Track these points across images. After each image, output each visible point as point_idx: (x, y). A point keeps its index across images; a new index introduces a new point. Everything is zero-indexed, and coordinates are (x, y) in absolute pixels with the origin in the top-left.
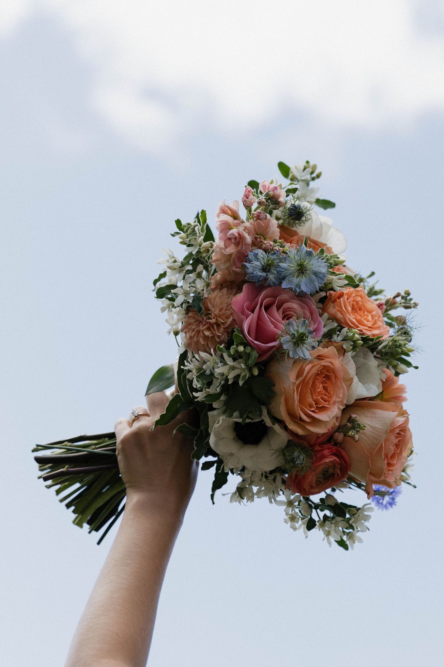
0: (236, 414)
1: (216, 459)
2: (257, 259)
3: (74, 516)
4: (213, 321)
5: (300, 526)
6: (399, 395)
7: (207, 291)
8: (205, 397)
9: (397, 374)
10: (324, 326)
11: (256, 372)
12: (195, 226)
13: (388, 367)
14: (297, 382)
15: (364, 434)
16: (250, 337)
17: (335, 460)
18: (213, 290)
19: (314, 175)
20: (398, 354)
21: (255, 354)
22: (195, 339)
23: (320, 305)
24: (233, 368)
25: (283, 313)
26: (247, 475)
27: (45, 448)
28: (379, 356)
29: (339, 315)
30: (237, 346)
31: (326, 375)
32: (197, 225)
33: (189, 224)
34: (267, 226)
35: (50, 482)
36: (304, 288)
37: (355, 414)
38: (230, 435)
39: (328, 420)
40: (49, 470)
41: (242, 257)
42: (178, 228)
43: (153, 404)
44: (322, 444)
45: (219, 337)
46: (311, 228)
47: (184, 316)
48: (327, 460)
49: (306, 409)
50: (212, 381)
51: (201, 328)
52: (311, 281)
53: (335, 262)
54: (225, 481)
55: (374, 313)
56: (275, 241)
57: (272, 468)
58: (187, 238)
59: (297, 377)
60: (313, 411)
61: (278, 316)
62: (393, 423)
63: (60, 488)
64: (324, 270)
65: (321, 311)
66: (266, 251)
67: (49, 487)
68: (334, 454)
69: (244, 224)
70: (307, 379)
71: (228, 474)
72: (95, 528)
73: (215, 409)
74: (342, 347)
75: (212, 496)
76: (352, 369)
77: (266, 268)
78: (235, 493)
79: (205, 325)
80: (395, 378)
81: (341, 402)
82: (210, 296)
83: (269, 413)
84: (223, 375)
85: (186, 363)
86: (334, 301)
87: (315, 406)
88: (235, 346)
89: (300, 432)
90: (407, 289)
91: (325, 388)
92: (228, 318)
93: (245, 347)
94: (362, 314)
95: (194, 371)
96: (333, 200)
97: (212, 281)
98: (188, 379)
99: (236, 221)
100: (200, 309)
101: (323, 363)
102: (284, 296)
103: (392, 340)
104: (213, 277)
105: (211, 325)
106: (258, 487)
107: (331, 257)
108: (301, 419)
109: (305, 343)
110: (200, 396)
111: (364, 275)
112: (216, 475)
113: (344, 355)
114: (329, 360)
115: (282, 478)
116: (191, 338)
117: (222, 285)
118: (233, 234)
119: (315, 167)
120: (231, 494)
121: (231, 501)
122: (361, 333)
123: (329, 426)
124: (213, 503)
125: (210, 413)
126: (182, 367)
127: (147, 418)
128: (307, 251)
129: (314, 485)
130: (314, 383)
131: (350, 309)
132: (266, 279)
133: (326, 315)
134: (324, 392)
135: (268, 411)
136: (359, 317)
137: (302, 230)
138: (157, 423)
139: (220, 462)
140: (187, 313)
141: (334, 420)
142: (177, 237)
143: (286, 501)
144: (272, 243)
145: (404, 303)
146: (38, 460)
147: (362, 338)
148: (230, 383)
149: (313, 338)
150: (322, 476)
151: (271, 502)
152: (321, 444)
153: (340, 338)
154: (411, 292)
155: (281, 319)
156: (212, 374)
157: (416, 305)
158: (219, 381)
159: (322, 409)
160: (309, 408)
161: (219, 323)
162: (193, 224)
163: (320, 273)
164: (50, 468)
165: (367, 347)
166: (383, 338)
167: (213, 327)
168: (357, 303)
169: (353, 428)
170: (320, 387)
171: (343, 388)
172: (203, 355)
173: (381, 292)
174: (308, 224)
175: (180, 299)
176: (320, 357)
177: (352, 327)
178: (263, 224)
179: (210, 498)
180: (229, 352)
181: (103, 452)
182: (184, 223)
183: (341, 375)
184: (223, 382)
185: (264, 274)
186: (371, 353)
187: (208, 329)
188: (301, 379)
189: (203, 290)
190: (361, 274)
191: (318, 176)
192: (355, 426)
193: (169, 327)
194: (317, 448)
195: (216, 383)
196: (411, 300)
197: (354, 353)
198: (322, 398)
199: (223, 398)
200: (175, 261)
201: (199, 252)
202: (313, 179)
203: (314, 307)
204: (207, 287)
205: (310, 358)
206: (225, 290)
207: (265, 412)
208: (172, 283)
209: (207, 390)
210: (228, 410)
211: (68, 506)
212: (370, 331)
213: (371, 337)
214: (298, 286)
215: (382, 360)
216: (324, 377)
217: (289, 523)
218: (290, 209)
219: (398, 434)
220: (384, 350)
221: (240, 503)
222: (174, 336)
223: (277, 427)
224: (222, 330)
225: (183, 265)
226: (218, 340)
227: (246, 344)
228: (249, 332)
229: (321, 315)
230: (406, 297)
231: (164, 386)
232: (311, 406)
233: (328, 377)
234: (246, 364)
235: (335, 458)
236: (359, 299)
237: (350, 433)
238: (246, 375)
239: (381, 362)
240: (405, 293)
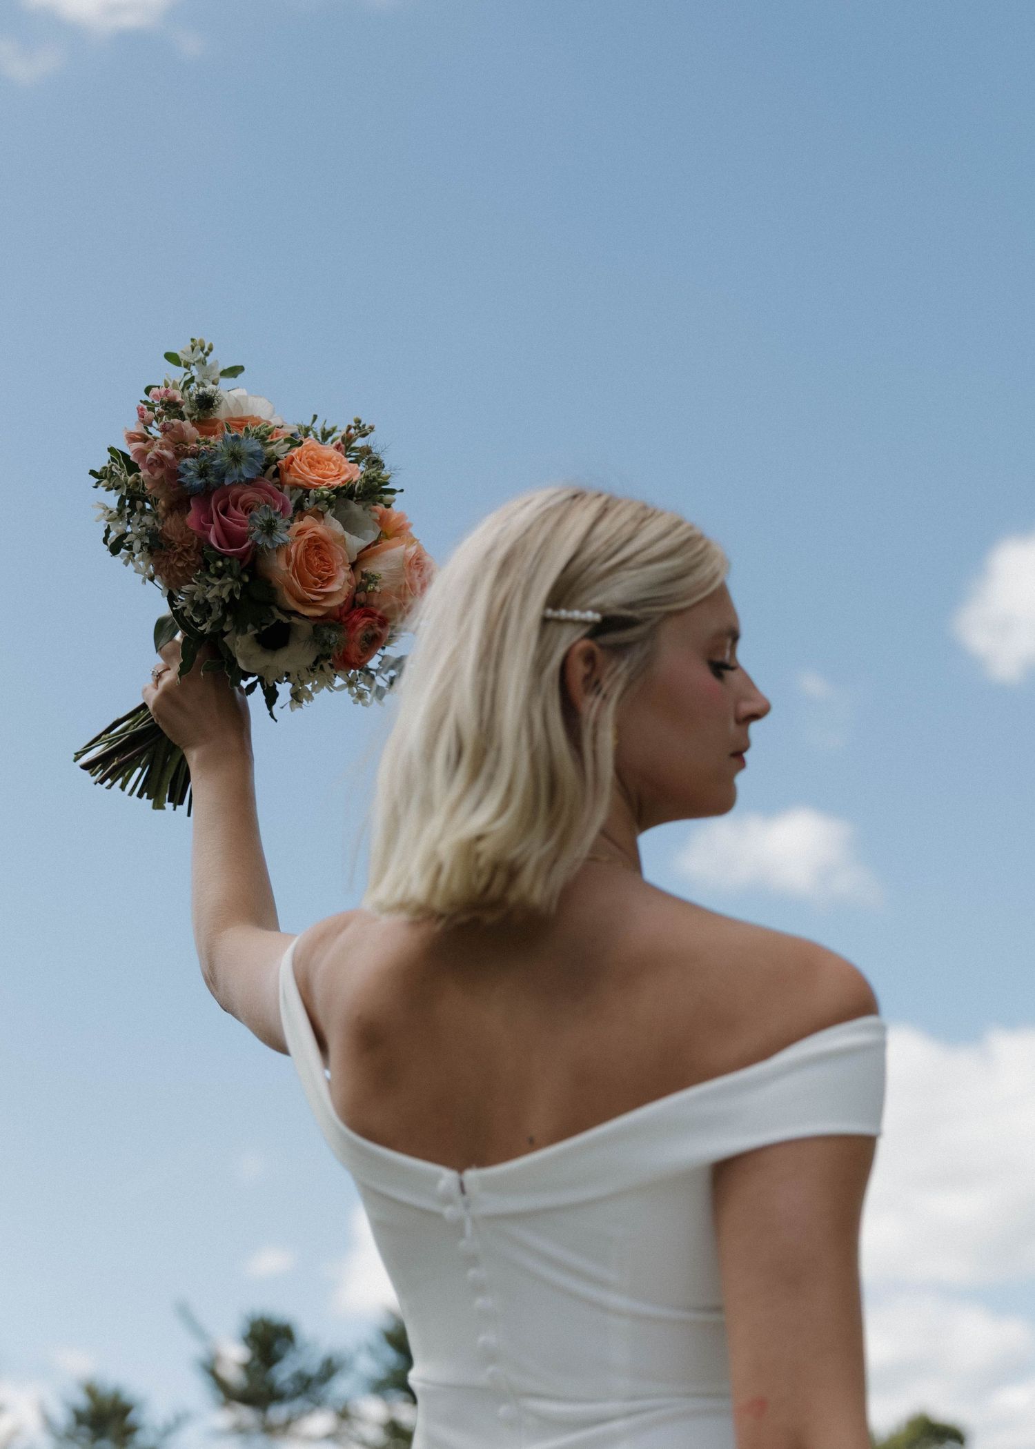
0: (250, 627)
1: (256, 678)
2: (190, 470)
3: (151, 802)
4: (179, 550)
5: (372, 700)
6: (401, 525)
7: (159, 523)
8: (211, 627)
9: (388, 506)
10: (291, 500)
11: (246, 579)
12: (111, 467)
13: (375, 505)
14: (290, 569)
15: (384, 581)
16: (222, 548)
17: (368, 621)
18: (165, 518)
19: (206, 350)
20: (376, 487)
21: (236, 563)
22: (172, 576)
23: (277, 480)
24: (222, 586)
25: (242, 508)
26: (294, 677)
27: (84, 752)
28: (360, 498)
29: (299, 481)
30: (215, 563)
31: (316, 546)
32: (113, 465)
33: (105, 468)
34: (182, 431)
35: (109, 782)
36: (247, 475)
37: (364, 567)
38: (255, 650)
39: (341, 587)
40: (102, 771)
41: (174, 474)
42: (96, 478)
43: (166, 657)
44: (348, 613)
45: (193, 562)
46: (228, 408)
47: (150, 558)
48: (360, 625)
49: (313, 589)
50: (210, 607)
51: (172, 562)
52: (251, 464)
53: (266, 432)
54: (276, 694)
55: (334, 459)
56: (198, 442)
57: (313, 660)
58: (110, 483)
59: (288, 564)
60: (321, 587)
61: (239, 513)
62: (405, 557)
63: (122, 783)
64: (258, 447)
65: (279, 486)
66: (193, 456)
67: (109, 787)
68: (365, 616)
69: (157, 440)
70: (298, 560)
71: (275, 686)
72: (177, 802)
73: (228, 633)
74: (318, 511)
75: (271, 715)
76: (337, 527)
77: (202, 473)
78: (292, 701)
79: (174, 558)
80: (389, 510)
81: (344, 564)
82: (165, 526)
83: (282, 610)
84: (216, 597)
85: (176, 603)
86: (288, 469)
87: (320, 581)
88: (212, 565)
89: (319, 613)
90: (355, 417)
91: (321, 559)
92: (192, 539)
93: (222, 561)
94: (324, 466)
95: (188, 607)
96: (239, 364)
97: (160, 511)
98: (187, 617)
99: (147, 444)
100: (161, 546)
101: (306, 536)
102: (236, 491)
103: (364, 477)
104: (158, 506)
105: (180, 554)
106: (311, 684)
107: (260, 429)
108: (314, 601)
109: (277, 528)
110: (206, 628)
111: (308, 424)
112: (265, 693)
113: (323, 517)
114: (311, 530)
115: (329, 664)
116: (167, 576)
117: (170, 509)
118: (151, 459)
119: (202, 342)
120: (289, 704)
121: (292, 711)
122: (330, 487)
123: (345, 593)
124: (276, 721)
125: (225, 639)
126: (174, 609)
127: (169, 671)
128: (232, 438)
129: (362, 655)
130: (307, 561)
131: (307, 469)
132: (207, 484)
133: (286, 487)
134: (322, 563)
135: (278, 609)
136: (321, 472)
137: (221, 414)
138: (180, 674)
139: (261, 679)
140: (152, 555)
141: (347, 584)
142: (100, 486)
143: (345, 683)
144: (195, 445)
145: (359, 432)
146: (85, 767)
147: (333, 491)
148: (227, 600)
149: (283, 518)
150: (364, 642)
151: (331, 691)
152: (346, 614)
153: (311, 503)
154: (360, 418)
155: (244, 516)
156: (206, 601)
157: (372, 428)
158: (217, 604)
159: (329, 580)
160: (315, 586)
161: (187, 548)
162: (108, 466)
163: (256, 452)
164: (100, 769)
165: (344, 497)
166: (354, 480)
167: (183, 556)
168: (312, 458)
169: (370, 582)
170: (315, 561)
171: (338, 549)
172: (185, 588)
173: (334, 430)
174: (223, 406)
175: (137, 545)
176: (301, 532)
177: (317, 486)
178: (176, 432)
179: (269, 717)
180: (210, 573)
181: (147, 725)
182: (98, 470)
183: (329, 538)
184: (221, 604)
185: (202, 481)
186: (350, 501)
187: (179, 559)
188: (292, 564)
189: (154, 524)
190: (304, 423)
191: (210, 349)
192: (370, 578)
193: (142, 576)
194: (345, 619)
195: (216, 608)
196: (364, 426)
197: (333, 510)
198: (323, 570)
199: (229, 619)
200: (111, 512)
201: (128, 491)
202: (207, 354)
203: (270, 486)
204: (157, 520)
205: (290, 539)
206: (176, 512)
207: (275, 611)
208: (121, 532)
209: (210, 618)
210: (241, 629)
211: (140, 795)
212: (339, 478)
213: (341, 486)
214: (241, 475)
215: (365, 501)
216: (315, 549)
217: (360, 702)
218: (197, 401)
219: (416, 564)
220: (360, 492)
221: (301, 707)
222: (151, 583)
223: (294, 620)
224: (192, 553)
225: (120, 511)
226: (193, 565)
227: (222, 557)
228: (220, 546)
229: (281, 490)
230: (358, 425)
231: (170, 634)
232: (316, 584)
233: (318, 547)
234: (232, 576)
235: (367, 619)
236: (312, 453)
237: (369, 588)
238: (237, 587)
239: (365, 503)
240: (356, 422)
